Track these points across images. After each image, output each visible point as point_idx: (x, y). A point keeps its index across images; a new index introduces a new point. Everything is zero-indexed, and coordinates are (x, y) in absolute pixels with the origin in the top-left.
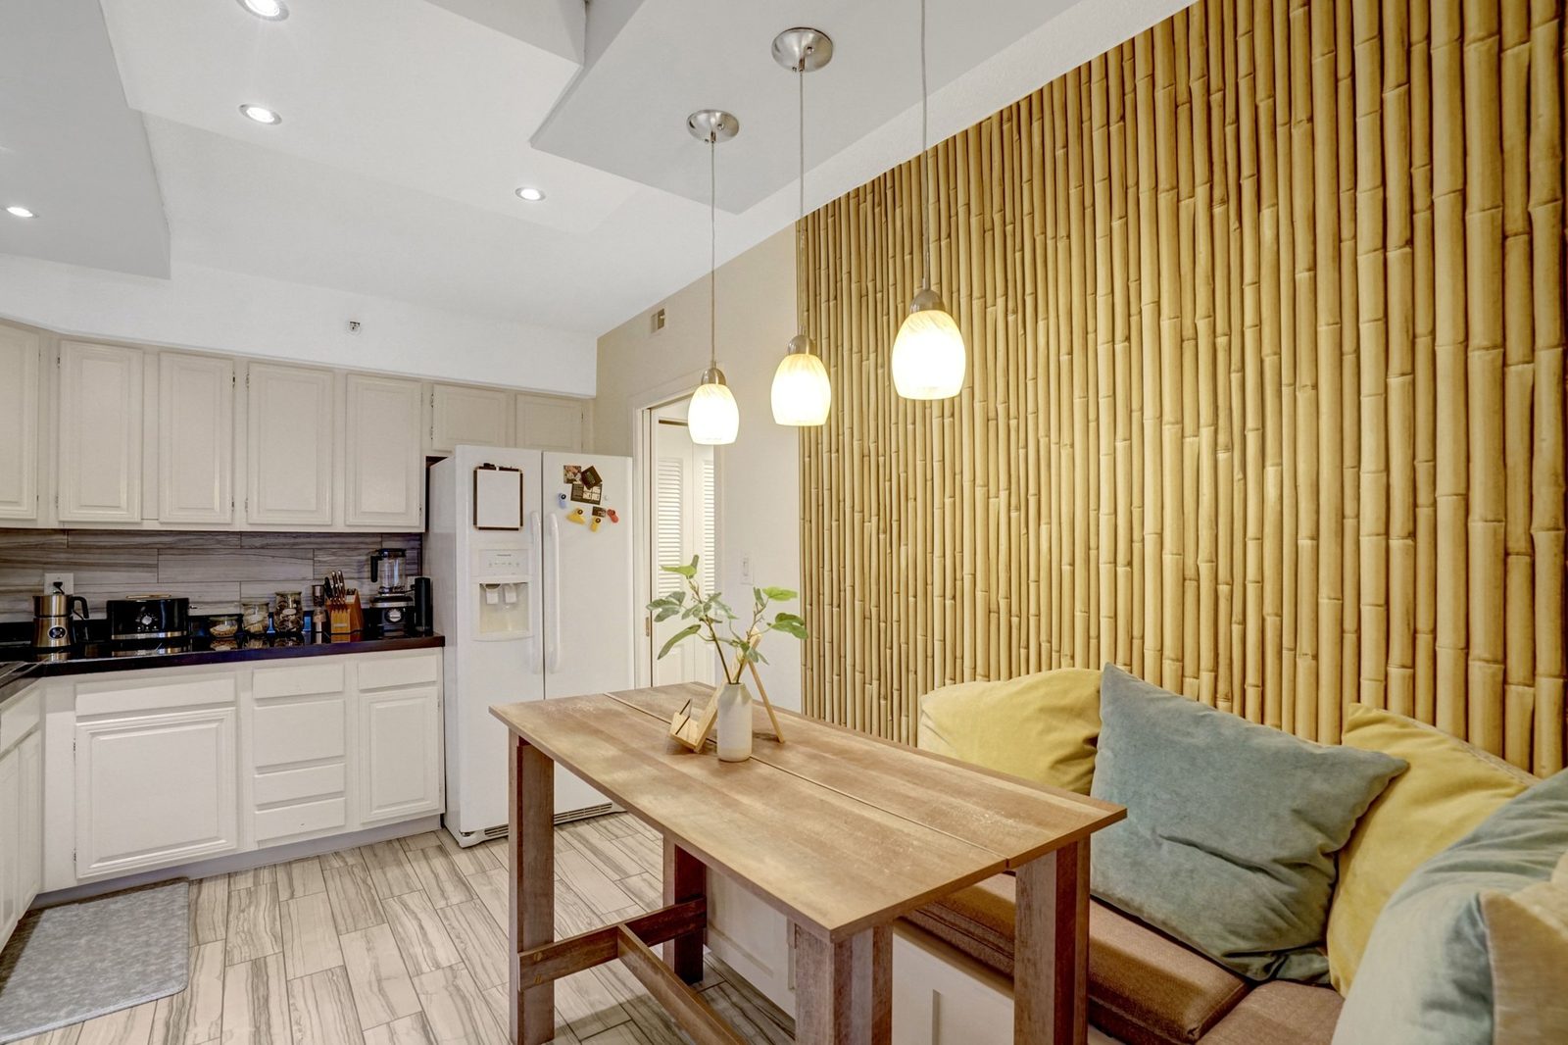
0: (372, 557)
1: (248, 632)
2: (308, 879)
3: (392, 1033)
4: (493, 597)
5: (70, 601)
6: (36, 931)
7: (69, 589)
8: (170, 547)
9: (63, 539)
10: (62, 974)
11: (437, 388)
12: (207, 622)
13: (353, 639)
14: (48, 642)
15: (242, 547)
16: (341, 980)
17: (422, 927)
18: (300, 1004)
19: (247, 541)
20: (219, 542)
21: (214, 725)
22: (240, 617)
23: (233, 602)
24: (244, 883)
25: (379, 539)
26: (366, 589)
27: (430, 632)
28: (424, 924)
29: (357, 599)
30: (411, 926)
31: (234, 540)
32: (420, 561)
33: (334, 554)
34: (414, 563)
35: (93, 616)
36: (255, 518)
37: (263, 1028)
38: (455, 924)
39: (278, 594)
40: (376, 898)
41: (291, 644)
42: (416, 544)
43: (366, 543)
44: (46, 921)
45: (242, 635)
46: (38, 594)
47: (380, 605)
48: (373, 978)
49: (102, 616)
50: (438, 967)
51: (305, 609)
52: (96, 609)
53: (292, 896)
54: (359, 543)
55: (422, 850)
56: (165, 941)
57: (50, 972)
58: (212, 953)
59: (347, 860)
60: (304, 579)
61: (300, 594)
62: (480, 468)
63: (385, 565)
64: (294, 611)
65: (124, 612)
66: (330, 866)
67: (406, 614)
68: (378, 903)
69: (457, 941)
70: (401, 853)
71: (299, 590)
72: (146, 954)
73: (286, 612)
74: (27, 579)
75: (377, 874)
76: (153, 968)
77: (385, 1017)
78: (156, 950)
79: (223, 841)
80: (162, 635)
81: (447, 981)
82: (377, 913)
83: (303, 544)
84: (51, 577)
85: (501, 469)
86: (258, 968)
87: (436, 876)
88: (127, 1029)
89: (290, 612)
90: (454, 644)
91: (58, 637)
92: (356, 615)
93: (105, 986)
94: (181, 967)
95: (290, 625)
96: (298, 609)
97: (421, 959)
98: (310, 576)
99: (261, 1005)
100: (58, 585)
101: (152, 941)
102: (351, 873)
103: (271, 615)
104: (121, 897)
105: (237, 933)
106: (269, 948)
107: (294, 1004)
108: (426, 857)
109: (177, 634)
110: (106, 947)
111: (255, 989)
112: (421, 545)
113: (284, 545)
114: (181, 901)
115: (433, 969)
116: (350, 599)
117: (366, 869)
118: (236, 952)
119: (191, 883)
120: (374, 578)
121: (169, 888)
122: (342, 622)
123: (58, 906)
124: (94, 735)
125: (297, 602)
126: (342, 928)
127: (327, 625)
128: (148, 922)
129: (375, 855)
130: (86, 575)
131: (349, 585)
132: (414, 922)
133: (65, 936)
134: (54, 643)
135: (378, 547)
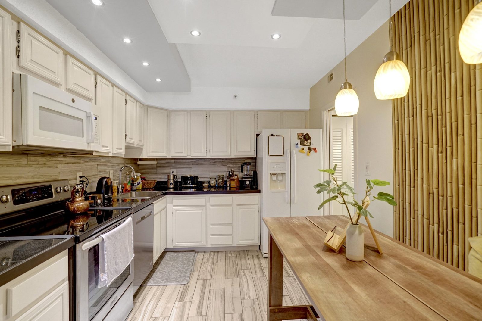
0: (242, 165)
1: (211, 186)
2: (222, 257)
3: (232, 318)
4: (274, 178)
5: (174, 176)
6: (165, 257)
7: (175, 174)
8: (194, 163)
9: (173, 161)
10: (166, 271)
11: (259, 112)
12: (202, 183)
13: (236, 189)
14: (170, 186)
15: (210, 163)
16: (223, 293)
19: (211, 161)
20: (205, 161)
21: (201, 211)
22: (209, 181)
23: (208, 177)
24: (207, 255)
25: (244, 160)
26: (240, 175)
27: (257, 188)
28: (248, 281)
29: (238, 177)
30: (245, 281)
31: (208, 161)
32: (255, 166)
33: (232, 164)
35: (178, 180)
36: (212, 154)
37: (201, 303)
38: (257, 284)
39: (218, 176)
40: (237, 269)
41: (221, 190)
42: (254, 161)
43: (241, 161)
44: (167, 255)
45: (210, 187)
46: (169, 175)
47: (244, 179)
48: (231, 296)
49: (180, 180)
50: (250, 298)
51: (225, 180)
52: (179, 179)
53: (217, 263)
55: (253, 255)
56: (187, 268)
57: (164, 269)
58: (196, 274)
59: (232, 254)
60: (225, 171)
61: (223, 176)
62: (270, 136)
63: (245, 167)
64: (222, 181)
65: (185, 179)
66: (228, 255)
67: (251, 182)
68: (237, 270)
69: (257, 290)
71: (223, 175)
72: (182, 270)
73: (220, 181)
74: (167, 171)
75: (239, 261)
76: (182, 275)
77: (231, 311)
78: (184, 270)
79: (202, 243)
80: (192, 186)
81: (251, 305)
82: (236, 274)
83: (225, 161)
84: (172, 170)
85: (277, 136)
86: (205, 282)
87: (255, 266)
89: (221, 181)
90: (263, 192)
91: (172, 185)
92: (237, 182)
93: (172, 277)
94: (188, 277)
95: (221, 184)
96: (223, 180)
97: (245, 293)
98: (227, 171)
99: (202, 295)
100: (173, 172)
101: (184, 267)
102: (232, 259)
103: (216, 181)
104: (181, 253)
105: (202, 270)
106: (208, 278)
107: (210, 297)
108: (253, 258)
109: (195, 186)
110: (175, 266)
111: (202, 289)
112: (256, 161)
113: (220, 162)
114: (192, 258)
115: (248, 298)
116: (236, 177)
117: (237, 259)
118: (201, 276)
119: (196, 252)
120: (242, 171)
121: (191, 253)
122: (234, 184)
123: (170, 252)
124: (176, 211)
125: (223, 178)
127: (230, 185)
128: (185, 261)
129: (240, 254)
130: (179, 170)
131: (235, 173)
132: (246, 280)
133: (169, 260)
134: (171, 187)
135: (244, 162)
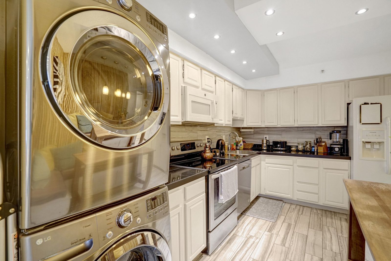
0: (330, 133)
1: (299, 150)
2: (307, 211)
3: (312, 258)
4: (368, 146)
5: (267, 141)
6: (259, 200)
7: (267, 139)
8: (284, 130)
9: (266, 129)
10: (259, 209)
11: (351, 82)
12: (290, 147)
13: (324, 155)
14: (264, 148)
15: (298, 130)
16: (305, 238)
17: (331, 238)
18: (294, 238)
19: (299, 129)
20: (293, 129)
21: (288, 170)
22: (297, 146)
23: (296, 143)
24: (293, 206)
25: (334, 128)
26: (329, 142)
27: (347, 155)
28: (332, 237)
29: (326, 144)
30: (328, 236)
31: (296, 129)
32: (347, 134)
33: (320, 132)
34: (345, 135)
35: (270, 144)
36: (299, 124)
37: (285, 238)
38: (342, 242)
39: (306, 142)
40: (322, 224)
41: (308, 154)
42: (346, 129)
43: (330, 129)
44: (260, 199)
45: (297, 151)
46: (263, 139)
47: (332, 146)
48: (313, 242)
49: (272, 144)
50: (332, 250)
51: (313, 146)
52: (271, 143)
53: (302, 214)
54: (328, 129)
55: (340, 218)
56: (275, 211)
57: (258, 208)
58: (282, 218)
59: (318, 211)
60: (312, 138)
61: (311, 142)
62: (362, 104)
63: (334, 135)
64: (309, 146)
65: (276, 143)
66: (313, 211)
67: (340, 149)
68: (322, 225)
69: (341, 247)
70: (333, 216)
71: (310, 141)
72: (272, 212)
73: (307, 146)
74: (261, 137)
75: (324, 218)
76: (272, 215)
77: (312, 253)
78: (273, 212)
79: (290, 196)
80: (282, 149)
81: (333, 256)
82: (320, 228)
83: (312, 129)
84: (265, 136)
85: (371, 104)
86: (289, 225)
87: (342, 227)
88: (265, 224)
89: (308, 146)
90: (353, 159)
91: (265, 147)
92: (325, 149)
93: (264, 214)
94: (276, 217)
95: (308, 149)
96: (310, 146)
97: (327, 245)
98: (314, 137)
99: (287, 233)
100: (266, 138)
101: (273, 210)
102: (318, 215)
103: (304, 147)
104: (271, 200)
105: (288, 216)
106: (293, 223)
107: (293, 237)
108: (341, 220)
109: (284, 149)
110: (266, 208)
111: (287, 229)
112: (347, 129)
113: (307, 130)
114: (280, 205)
115: (330, 250)
116: (323, 144)
117: (322, 215)
118: (286, 220)
119: (284, 202)
120: (331, 139)
121: (279, 201)
122: (321, 150)
123: (263, 197)
124: (268, 167)
125: (310, 144)
126: (310, 226)
127: (317, 150)
128: (274, 206)
129: (326, 213)
130: (271, 136)
131: (323, 140)
132: (330, 235)
133: (262, 203)
134: (265, 149)
135: (333, 130)
